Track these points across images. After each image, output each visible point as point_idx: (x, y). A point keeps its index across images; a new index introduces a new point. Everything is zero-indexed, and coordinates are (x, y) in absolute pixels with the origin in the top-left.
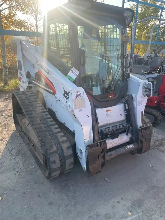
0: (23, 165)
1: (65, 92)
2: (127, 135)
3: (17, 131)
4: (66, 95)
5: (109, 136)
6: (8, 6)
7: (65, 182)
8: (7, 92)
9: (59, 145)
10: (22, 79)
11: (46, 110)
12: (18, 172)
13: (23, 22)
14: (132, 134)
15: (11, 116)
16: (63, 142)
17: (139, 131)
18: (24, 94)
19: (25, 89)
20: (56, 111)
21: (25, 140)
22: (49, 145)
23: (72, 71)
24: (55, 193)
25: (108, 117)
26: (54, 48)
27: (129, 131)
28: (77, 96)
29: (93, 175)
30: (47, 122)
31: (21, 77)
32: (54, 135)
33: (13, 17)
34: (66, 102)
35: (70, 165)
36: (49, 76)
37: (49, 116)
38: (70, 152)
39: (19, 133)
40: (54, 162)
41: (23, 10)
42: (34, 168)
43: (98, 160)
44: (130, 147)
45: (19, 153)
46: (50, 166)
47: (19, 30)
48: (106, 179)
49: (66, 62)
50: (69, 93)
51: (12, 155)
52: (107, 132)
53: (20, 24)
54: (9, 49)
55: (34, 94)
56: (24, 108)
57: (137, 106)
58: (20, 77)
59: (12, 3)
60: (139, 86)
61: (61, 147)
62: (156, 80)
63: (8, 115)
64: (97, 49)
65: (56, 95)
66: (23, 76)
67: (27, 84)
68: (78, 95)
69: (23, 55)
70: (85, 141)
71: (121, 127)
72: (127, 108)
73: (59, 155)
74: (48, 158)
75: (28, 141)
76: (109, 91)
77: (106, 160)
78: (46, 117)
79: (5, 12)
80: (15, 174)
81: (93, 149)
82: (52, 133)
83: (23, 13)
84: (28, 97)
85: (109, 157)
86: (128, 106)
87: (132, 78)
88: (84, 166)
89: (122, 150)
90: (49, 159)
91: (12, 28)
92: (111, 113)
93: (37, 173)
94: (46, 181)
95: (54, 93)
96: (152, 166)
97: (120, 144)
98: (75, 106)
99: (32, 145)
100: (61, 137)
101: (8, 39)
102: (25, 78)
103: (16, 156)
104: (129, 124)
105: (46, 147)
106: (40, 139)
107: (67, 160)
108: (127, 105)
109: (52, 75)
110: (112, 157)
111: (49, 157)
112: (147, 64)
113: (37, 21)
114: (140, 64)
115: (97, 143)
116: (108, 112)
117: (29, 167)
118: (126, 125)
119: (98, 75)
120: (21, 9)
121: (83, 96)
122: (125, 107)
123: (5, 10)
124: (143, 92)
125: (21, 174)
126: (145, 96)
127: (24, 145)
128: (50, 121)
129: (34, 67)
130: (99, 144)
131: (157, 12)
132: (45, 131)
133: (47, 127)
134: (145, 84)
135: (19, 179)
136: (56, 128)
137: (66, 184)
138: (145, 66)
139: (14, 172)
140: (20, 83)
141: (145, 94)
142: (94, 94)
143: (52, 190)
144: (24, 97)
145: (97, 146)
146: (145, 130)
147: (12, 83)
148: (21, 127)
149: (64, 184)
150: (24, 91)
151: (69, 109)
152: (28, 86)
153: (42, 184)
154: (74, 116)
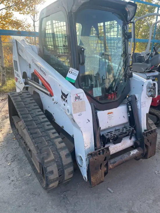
0: (18, 172)
1: (63, 94)
2: (130, 139)
3: (13, 134)
4: (64, 98)
5: (111, 141)
6: (5, 7)
7: (64, 193)
8: (5, 92)
9: (57, 152)
10: (18, 80)
11: (43, 112)
12: (13, 181)
13: (20, 22)
14: (136, 138)
15: (8, 118)
16: (62, 149)
17: (144, 135)
18: (20, 95)
19: (22, 90)
20: (54, 114)
21: (21, 144)
22: (46, 153)
23: (71, 72)
24: (54, 207)
25: (110, 120)
26: (50, 47)
27: (133, 134)
28: (76, 98)
29: (95, 186)
30: (44, 126)
31: (18, 77)
32: (52, 140)
33: (10, 17)
34: (64, 105)
35: (69, 175)
36: (46, 76)
37: (46, 119)
38: (70, 160)
39: (16, 137)
40: (52, 172)
41: (19, 9)
42: (31, 176)
43: (101, 169)
44: (135, 153)
45: (15, 159)
46: (47, 177)
47: (17, 30)
48: (109, 189)
49: (64, 62)
50: (67, 95)
51: (7, 161)
52: (110, 137)
53: (17, 24)
54: (8, 50)
55: (30, 96)
56: (20, 111)
57: (141, 107)
58: (16, 78)
59: (9, 4)
60: (143, 85)
61: (59, 154)
62: (157, 78)
63: (5, 116)
64: (96, 47)
65: (53, 97)
66: (19, 77)
67: (23, 85)
68: (78, 98)
69: (19, 55)
70: (86, 148)
71: (124, 131)
72: (130, 110)
73: (57, 164)
74: (44, 167)
75: (25, 146)
76: (110, 91)
77: (109, 168)
78: (42, 120)
79: (2, 13)
80: (10, 183)
81: (95, 157)
82: (49, 139)
83: (20, 13)
84: (24, 99)
85: (112, 164)
86: (131, 108)
87: (134, 77)
88: (85, 175)
89: (126, 157)
90: (46, 169)
91: (10, 28)
92: (113, 115)
93: (33, 182)
94: (43, 192)
95: (51, 95)
96: (158, 172)
97: (123, 149)
98: (75, 109)
99: (29, 149)
100: (59, 143)
101: (7, 40)
102: (22, 78)
103: (12, 162)
104: (132, 127)
105: (43, 155)
106: (36, 145)
107: (65, 169)
108: (130, 106)
109: (49, 76)
110: (115, 164)
111: (46, 167)
112: (147, 62)
113: (34, 21)
114: (141, 62)
115: (99, 151)
116: (110, 114)
117: (25, 175)
118: (129, 129)
119: (98, 74)
120: (18, 9)
121: (83, 98)
122: (128, 108)
123: (1, 11)
124: (148, 93)
125: (16, 183)
126: (149, 97)
127: (20, 149)
128: (47, 125)
129: (30, 67)
130: (101, 151)
131: (152, 11)
132: (42, 136)
133: (44, 131)
134: (149, 83)
135: (14, 189)
136: (53, 133)
137: (65, 196)
138: (146, 64)
139: (9, 181)
140: (17, 84)
141: (150, 94)
142: (95, 96)
143: (50, 203)
144: (20, 99)
145: (99, 154)
146: (151, 134)
147: (10, 83)
148: (17, 130)
149: (63, 195)
150: (20, 92)
151: (67, 112)
152: (24, 87)
153: (39, 195)
154: (73, 120)
